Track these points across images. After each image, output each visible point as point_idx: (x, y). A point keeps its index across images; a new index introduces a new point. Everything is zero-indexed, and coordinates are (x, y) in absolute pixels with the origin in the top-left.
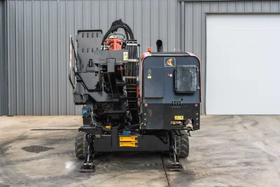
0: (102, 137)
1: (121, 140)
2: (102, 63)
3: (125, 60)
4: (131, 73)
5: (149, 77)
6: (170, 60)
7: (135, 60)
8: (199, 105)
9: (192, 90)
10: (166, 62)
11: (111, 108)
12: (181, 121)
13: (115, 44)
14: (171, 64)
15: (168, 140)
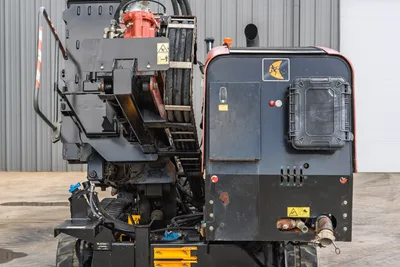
0: (112, 248)
1: (156, 256)
2: (102, 70)
3: (160, 62)
4: (178, 98)
5: (223, 108)
6: (277, 65)
7: (188, 65)
8: (350, 179)
9: (333, 142)
10: (266, 70)
11: (142, 172)
12: (303, 219)
13: (139, 24)
14: (278, 75)
15: (270, 255)
